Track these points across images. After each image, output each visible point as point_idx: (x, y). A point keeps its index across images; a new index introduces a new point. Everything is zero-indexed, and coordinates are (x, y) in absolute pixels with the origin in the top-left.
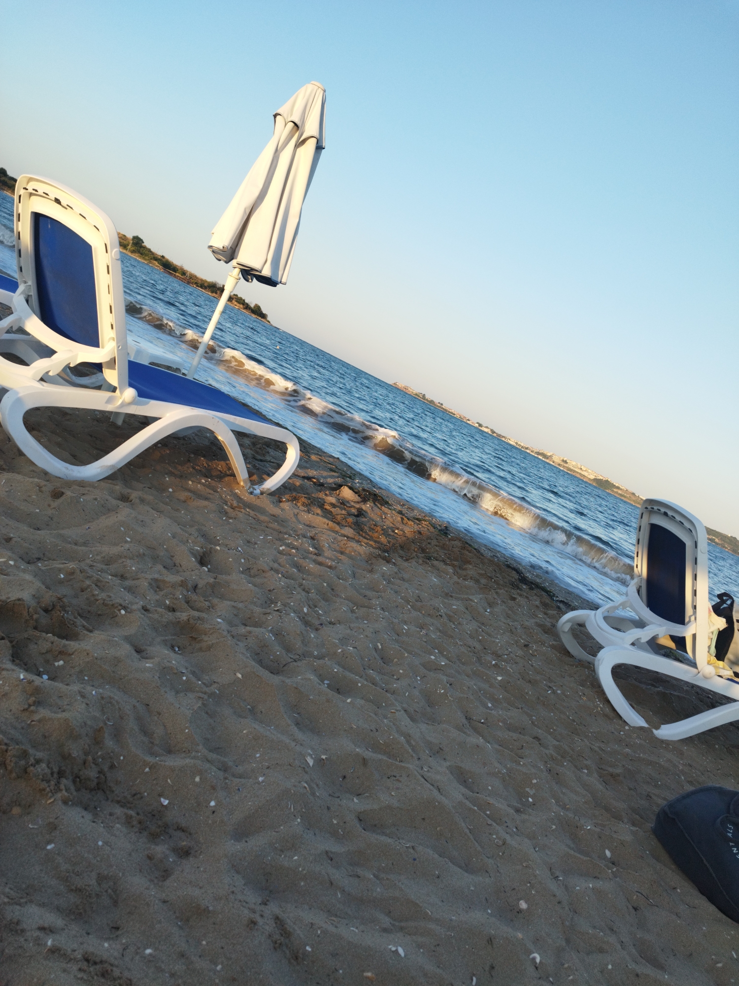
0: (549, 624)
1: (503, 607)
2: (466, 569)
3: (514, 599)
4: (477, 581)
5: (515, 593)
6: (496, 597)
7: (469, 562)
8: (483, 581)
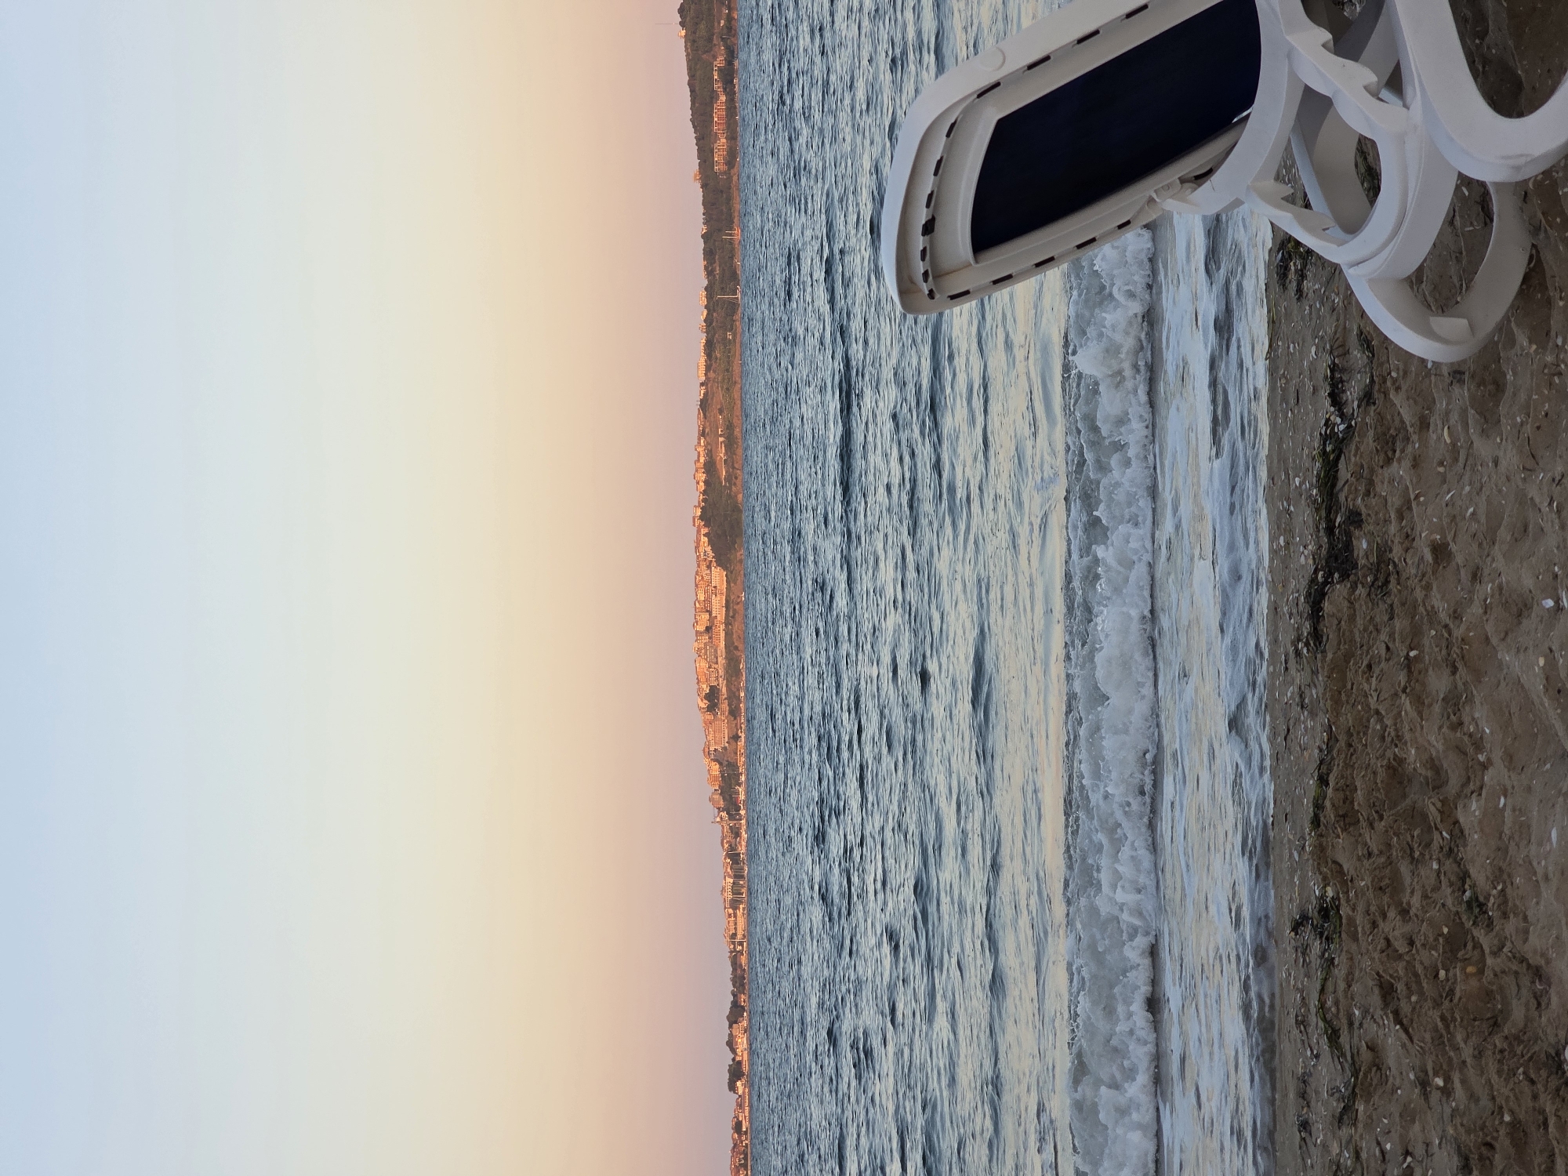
0: (1462, 394)
1: (1500, 564)
2: (1434, 765)
3: (1440, 552)
4: (1454, 702)
5: (1414, 562)
6: (1476, 609)
7: (1396, 771)
8: (1438, 683)
